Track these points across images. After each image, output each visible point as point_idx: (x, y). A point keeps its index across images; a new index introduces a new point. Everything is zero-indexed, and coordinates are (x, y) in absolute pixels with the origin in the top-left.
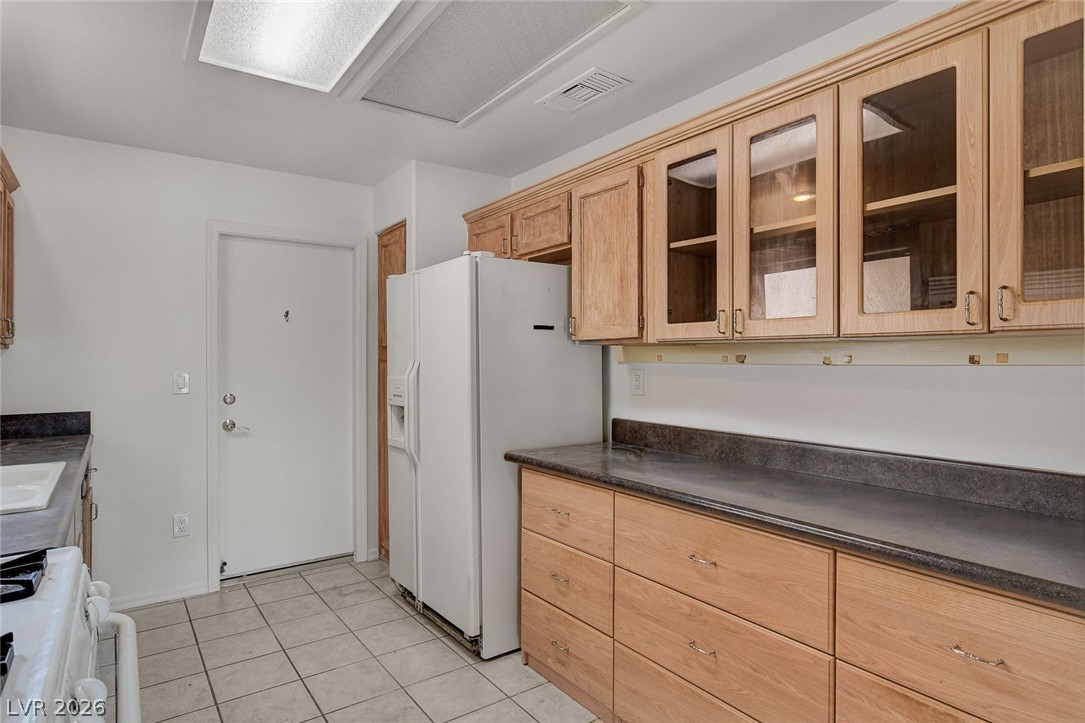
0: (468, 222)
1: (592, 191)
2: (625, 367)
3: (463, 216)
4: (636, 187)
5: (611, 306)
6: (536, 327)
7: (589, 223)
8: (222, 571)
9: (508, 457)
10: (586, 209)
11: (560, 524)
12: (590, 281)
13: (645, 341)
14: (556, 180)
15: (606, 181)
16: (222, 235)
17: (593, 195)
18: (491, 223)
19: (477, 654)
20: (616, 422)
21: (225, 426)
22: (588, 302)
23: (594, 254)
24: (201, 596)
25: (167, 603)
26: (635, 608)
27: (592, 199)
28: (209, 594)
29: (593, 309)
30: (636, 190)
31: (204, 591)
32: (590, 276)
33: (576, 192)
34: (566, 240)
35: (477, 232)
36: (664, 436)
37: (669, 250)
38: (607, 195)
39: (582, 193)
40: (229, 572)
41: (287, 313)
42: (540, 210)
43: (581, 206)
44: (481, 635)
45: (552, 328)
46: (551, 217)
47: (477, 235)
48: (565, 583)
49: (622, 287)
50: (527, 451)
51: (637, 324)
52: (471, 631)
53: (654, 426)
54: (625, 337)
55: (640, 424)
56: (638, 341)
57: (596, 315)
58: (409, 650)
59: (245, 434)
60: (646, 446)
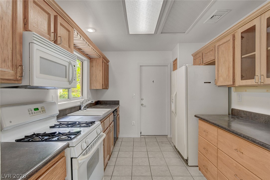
0: (193, 56)
1: (220, 44)
2: (236, 93)
3: (192, 55)
4: (232, 40)
5: (226, 76)
6: (205, 83)
7: (220, 53)
8: (141, 134)
9: (195, 116)
10: (219, 49)
11: (206, 135)
12: (220, 69)
13: (235, 86)
14: (212, 42)
15: (224, 40)
16: (140, 66)
17: (221, 45)
18: (198, 56)
19: (187, 164)
20: (232, 110)
21: (141, 105)
22: (220, 75)
23: (221, 62)
24: (137, 138)
25: (131, 138)
26: (222, 161)
27: (221, 46)
28: (138, 138)
29: (221, 77)
30: (232, 42)
31: (137, 137)
32: (220, 68)
33: (216, 45)
34: (214, 59)
35: (195, 58)
36: (246, 114)
37: (242, 58)
38: (225, 44)
39: (218, 45)
40: (142, 134)
41: (153, 81)
42: (208, 51)
43: (218, 48)
44: (188, 159)
45: (210, 83)
46: (211, 52)
47: (195, 59)
48: (207, 151)
49: (229, 70)
50: (201, 115)
51: (232, 81)
52: (185, 158)
53: (244, 111)
54: (229, 84)
55: (239, 110)
56: (233, 86)
57: (222, 79)
58: (172, 159)
59: (145, 107)
60: (241, 117)
